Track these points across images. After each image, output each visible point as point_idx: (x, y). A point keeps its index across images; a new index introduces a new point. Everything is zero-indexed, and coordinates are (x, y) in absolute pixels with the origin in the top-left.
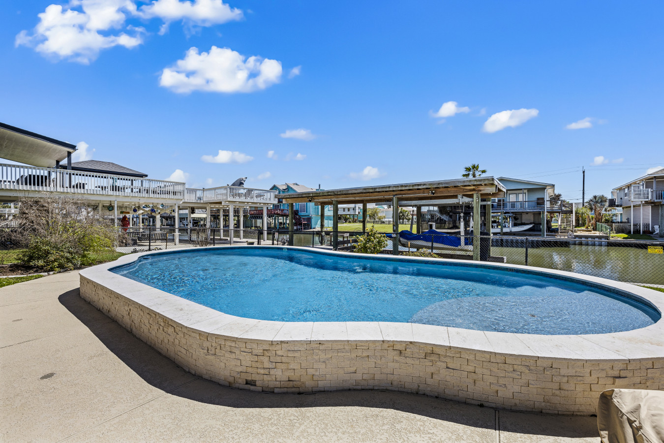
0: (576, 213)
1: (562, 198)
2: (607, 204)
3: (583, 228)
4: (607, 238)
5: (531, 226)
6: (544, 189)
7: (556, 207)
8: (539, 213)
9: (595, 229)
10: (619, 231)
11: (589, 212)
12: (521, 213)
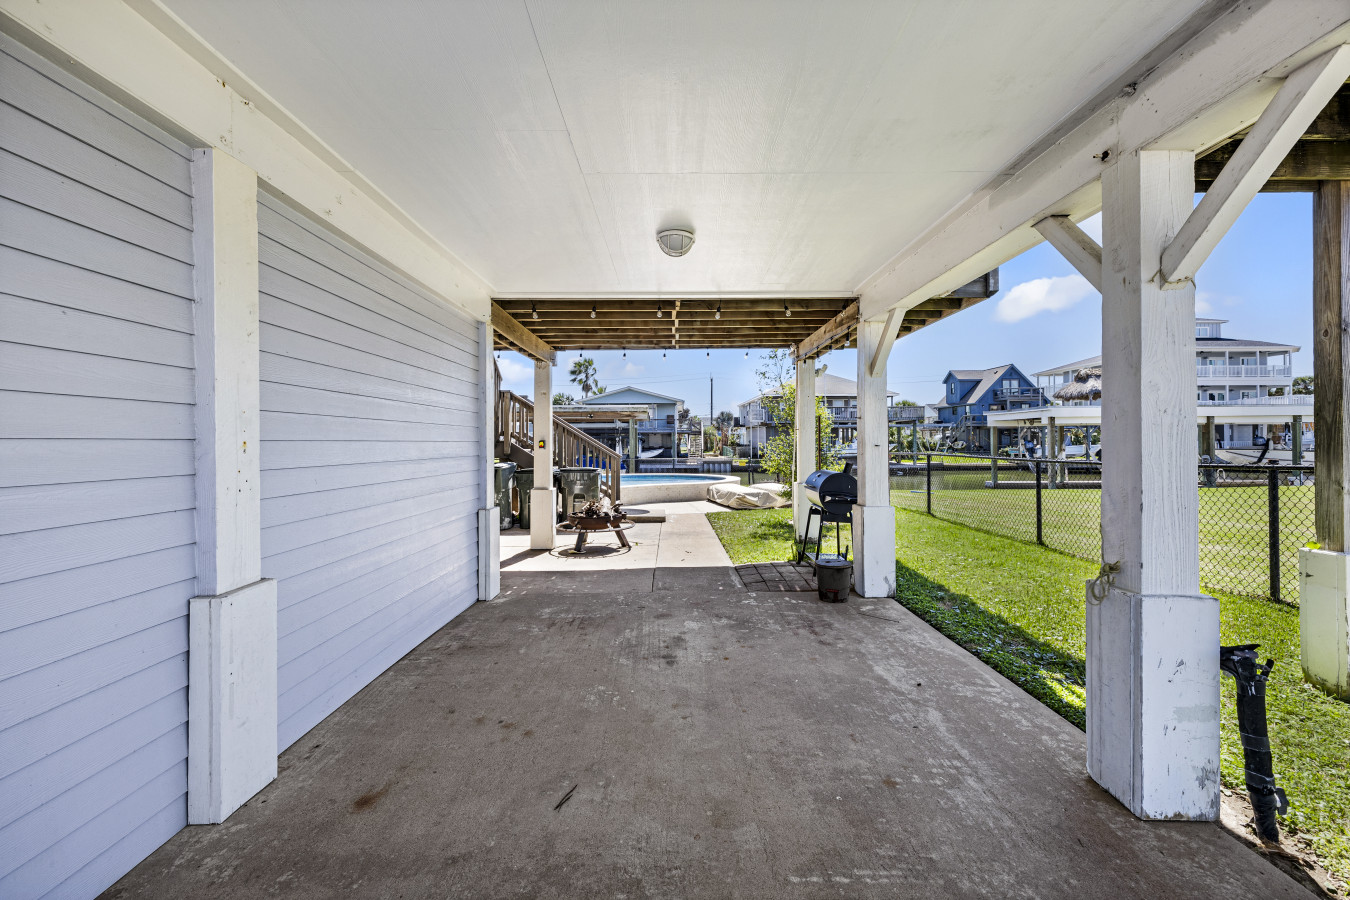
0: (705, 434)
1: (691, 414)
2: (732, 423)
3: (712, 453)
4: (730, 463)
5: (661, 451)
6: (675, 404)
7: (685, 426)
8: (669, 435)
9: (721, 454)
10: (743, 455)
11: (716, 432)
12: (647, 435)
